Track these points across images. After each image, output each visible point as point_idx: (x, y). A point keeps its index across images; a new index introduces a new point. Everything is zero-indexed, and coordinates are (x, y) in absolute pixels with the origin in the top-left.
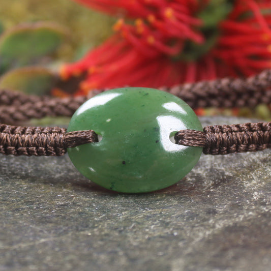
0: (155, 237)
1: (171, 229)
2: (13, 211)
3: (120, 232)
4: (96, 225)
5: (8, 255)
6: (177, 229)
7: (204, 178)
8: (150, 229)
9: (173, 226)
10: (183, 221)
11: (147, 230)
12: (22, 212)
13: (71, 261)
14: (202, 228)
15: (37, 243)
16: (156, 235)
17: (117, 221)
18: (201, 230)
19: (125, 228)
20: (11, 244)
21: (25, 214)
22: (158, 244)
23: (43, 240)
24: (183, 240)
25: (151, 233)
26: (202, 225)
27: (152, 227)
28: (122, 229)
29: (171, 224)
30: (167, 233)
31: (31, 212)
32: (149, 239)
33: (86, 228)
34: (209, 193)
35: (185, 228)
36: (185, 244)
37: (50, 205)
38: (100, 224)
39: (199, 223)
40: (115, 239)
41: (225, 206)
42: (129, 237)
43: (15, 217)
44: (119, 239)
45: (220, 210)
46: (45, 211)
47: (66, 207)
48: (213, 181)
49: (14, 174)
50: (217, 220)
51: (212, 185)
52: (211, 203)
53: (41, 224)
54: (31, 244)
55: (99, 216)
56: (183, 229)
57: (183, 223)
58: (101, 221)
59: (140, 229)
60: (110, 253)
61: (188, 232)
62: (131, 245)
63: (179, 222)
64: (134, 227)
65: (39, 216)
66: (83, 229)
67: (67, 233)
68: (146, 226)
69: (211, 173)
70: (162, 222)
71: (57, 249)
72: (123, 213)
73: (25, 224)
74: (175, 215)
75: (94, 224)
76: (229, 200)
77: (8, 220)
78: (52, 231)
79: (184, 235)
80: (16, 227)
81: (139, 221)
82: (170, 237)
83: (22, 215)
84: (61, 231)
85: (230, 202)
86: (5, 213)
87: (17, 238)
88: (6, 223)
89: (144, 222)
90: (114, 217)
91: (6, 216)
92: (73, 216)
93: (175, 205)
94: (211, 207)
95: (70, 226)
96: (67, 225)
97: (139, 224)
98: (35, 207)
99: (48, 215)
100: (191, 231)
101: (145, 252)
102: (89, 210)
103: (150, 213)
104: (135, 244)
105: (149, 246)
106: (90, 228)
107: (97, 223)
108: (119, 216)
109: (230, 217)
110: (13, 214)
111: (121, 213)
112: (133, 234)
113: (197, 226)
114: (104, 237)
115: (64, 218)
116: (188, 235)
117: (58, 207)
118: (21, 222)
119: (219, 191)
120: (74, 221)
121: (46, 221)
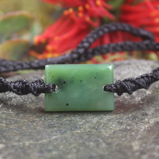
0: (117, 131)
1: (125, 126)
2: (31, 122)
3: (96, 129)
4: (81, 127)
5: (38, 146)
6: (128, 125)
7: (135, 96)
8: (113, 126)
9: (126, 124)
10: (130, 121)
11: (111, 127)
12: (36, 122)
13: (75, 147)
14: (143, 124)
15: (52, 139)
16: (117, 129)
17: (92, 124)
18: (142, 125)
19: (98, 127)
20: (37, 140)
21: (39, 124)
22: (120, 135)
23: (54, 137)
24: (133, 131)
25: (114, 128)
26: (142, 122)
27: (114, 125)
28: (97, 127)
29: (124, 123)
30: (123, 128)
31: (42, 122)
32: (114, 132)
33: (76, 129)
34: (140, 104)
35: (132, 124)
36: (135, 133)
37: (51, 117)
38: (84, 126)
39: (140, 121)
40: (95, 134)
41: (152, 111)
42: (102, 132)
43: (34, 126)
44: (97, 134)
45: (150, 113)
46: (50, 121)
47: (61, 118)
48: (140, 97)
49: (25, 101)
50: (150, 119)
51: (141, 100)
52: (143, 110)
53: (50, 128)
54: (49, 140)
55: (81, 121)
56: (131, 125)
57: (131, 122)
58: (83, 124)
59: (107, 127)
60: (95, 141)
61: (135, 126)
62: (105, 136)
63: (129, 122)
64: (103, 126)
65: (47, 124)
66: (75, 129)
67: (67, 132)
68: (110, 125)
69: (138, 93)
70: (119, 122)
71: (64, 141)
72: (94, 119)
73: (41, 129)
74: (125, 118)
75: (80, 126)
76: (153, 107)
77: (30, 127)
78: (58, 132)
79: (133, 128)
80: (37, 131)
81: (105, 122)
82: (126, 130)
83: (37, 124)
84: (63, 131)
85: (154, 108)
86: (27, 124)
87: (39, 137)
88: (30, 129)
89: (108, 123)
90: (90, 121)
91: (29, 126)
92: (67, 123)
93: (123, 112)
94: (144, 112)
95: (67, 128)
96: (65, 128)
97: (106, 124)
98: (43, 119)
99: (52, 123)
100: (137, 126)
101: (115, 140)
102: (75, 118)
103: (110, 117)
104: (107, 135)
105: (115, 136)
106: (78, 128)
107: (82, 126)
108: (93, 121)
109: (157, 117)
110: (32, 124)
111: (93, 119)
112: (104, 130)
113: (140, 123)
114: (89, 133)
115: (62, 124)
116: (136, 128)
117: (56, 118)
118: (38, 128)
119: (145, 103)
120: (68, 125)
121: (52, 126)
